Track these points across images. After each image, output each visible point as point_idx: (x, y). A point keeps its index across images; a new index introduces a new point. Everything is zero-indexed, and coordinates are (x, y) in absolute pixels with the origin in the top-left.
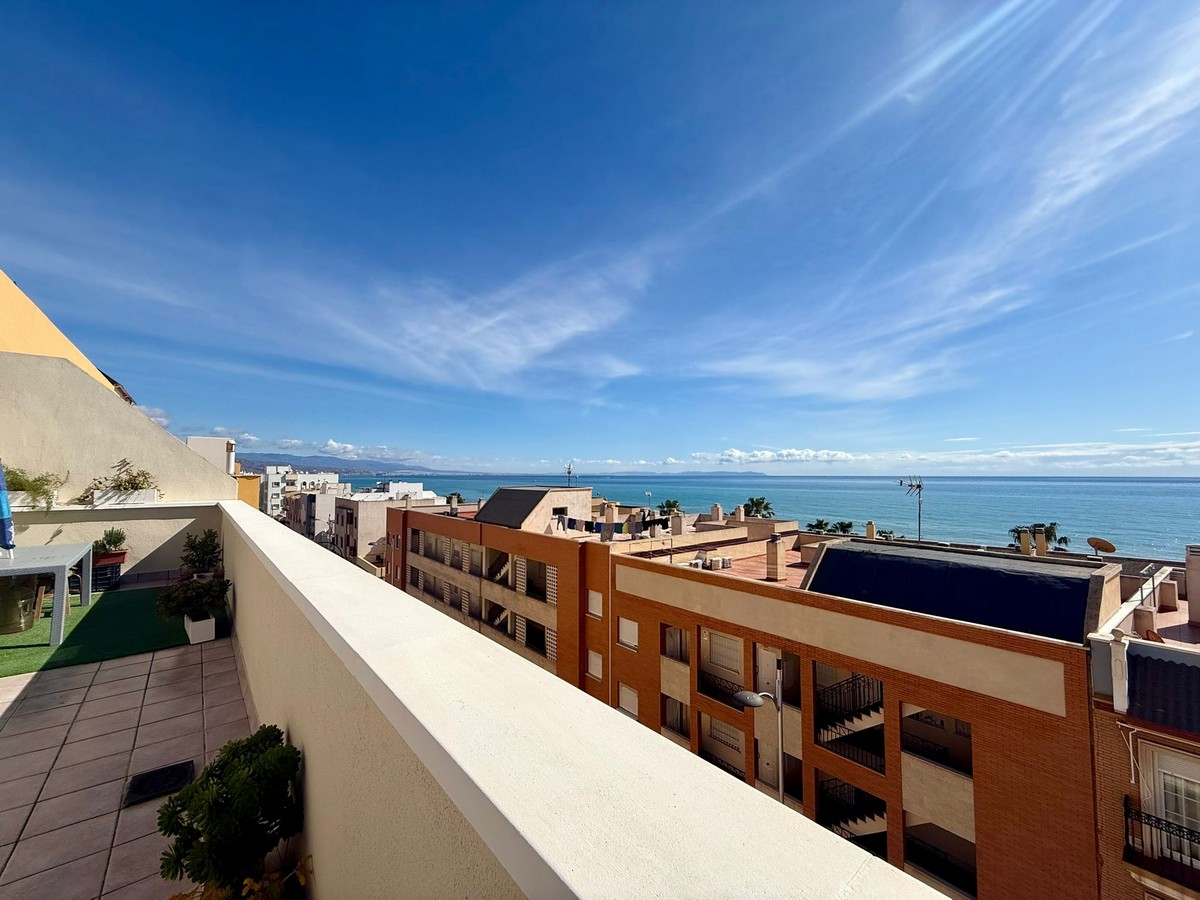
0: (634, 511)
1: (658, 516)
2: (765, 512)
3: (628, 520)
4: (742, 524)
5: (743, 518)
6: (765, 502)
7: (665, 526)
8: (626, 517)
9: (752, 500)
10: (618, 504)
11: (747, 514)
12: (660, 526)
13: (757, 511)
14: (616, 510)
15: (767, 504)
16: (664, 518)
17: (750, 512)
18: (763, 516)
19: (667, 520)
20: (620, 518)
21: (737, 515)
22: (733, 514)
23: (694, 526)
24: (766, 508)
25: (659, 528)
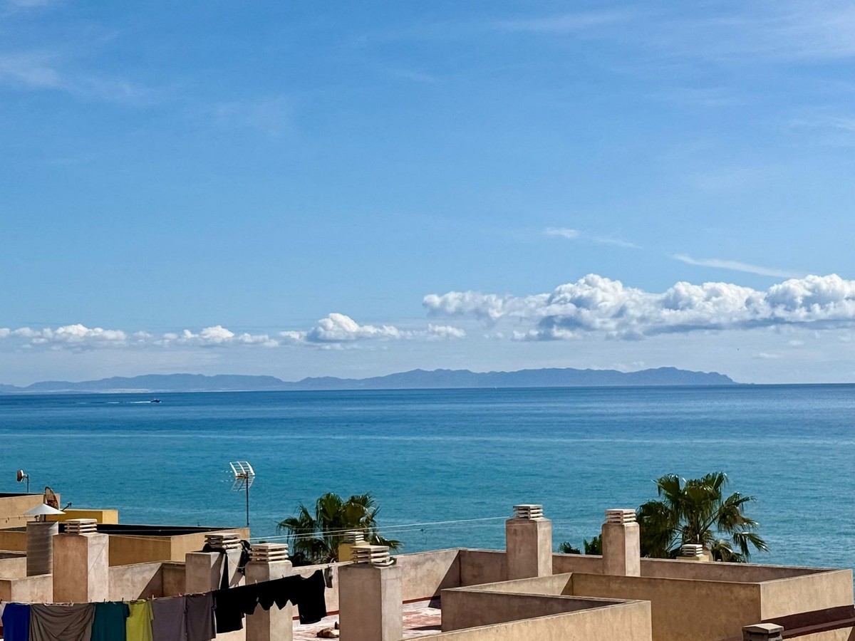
0: (182, 548)
1: (280, 569)
2: (722, 537)
3: (155, 590)
4: (630, 589)
5: (633, 564)
6: (726, 495)
7: (312, 611)
8: (145, 573)
9: (670, 486)
10: (111, 518)
11: (652, 544)
12: (292, 609)
13: (696, 534)
14: (99, 546)
15: (736, 501)
16: (306, 572)
17: (666, 536)
18: (717, 553)
19: (319, 581)
20: (116, 580)
21: (610, 549)
22: (595, 548)
23: (435, 601)
24: (729, 517)
25: (284, 617)
